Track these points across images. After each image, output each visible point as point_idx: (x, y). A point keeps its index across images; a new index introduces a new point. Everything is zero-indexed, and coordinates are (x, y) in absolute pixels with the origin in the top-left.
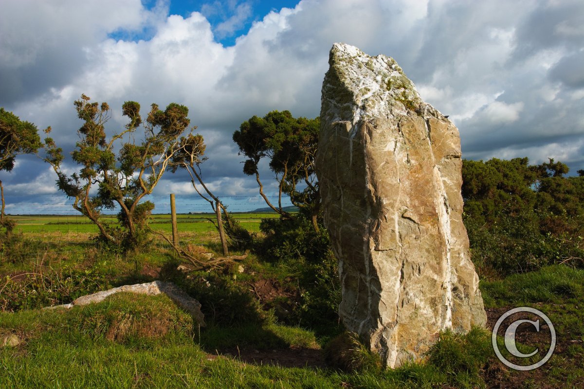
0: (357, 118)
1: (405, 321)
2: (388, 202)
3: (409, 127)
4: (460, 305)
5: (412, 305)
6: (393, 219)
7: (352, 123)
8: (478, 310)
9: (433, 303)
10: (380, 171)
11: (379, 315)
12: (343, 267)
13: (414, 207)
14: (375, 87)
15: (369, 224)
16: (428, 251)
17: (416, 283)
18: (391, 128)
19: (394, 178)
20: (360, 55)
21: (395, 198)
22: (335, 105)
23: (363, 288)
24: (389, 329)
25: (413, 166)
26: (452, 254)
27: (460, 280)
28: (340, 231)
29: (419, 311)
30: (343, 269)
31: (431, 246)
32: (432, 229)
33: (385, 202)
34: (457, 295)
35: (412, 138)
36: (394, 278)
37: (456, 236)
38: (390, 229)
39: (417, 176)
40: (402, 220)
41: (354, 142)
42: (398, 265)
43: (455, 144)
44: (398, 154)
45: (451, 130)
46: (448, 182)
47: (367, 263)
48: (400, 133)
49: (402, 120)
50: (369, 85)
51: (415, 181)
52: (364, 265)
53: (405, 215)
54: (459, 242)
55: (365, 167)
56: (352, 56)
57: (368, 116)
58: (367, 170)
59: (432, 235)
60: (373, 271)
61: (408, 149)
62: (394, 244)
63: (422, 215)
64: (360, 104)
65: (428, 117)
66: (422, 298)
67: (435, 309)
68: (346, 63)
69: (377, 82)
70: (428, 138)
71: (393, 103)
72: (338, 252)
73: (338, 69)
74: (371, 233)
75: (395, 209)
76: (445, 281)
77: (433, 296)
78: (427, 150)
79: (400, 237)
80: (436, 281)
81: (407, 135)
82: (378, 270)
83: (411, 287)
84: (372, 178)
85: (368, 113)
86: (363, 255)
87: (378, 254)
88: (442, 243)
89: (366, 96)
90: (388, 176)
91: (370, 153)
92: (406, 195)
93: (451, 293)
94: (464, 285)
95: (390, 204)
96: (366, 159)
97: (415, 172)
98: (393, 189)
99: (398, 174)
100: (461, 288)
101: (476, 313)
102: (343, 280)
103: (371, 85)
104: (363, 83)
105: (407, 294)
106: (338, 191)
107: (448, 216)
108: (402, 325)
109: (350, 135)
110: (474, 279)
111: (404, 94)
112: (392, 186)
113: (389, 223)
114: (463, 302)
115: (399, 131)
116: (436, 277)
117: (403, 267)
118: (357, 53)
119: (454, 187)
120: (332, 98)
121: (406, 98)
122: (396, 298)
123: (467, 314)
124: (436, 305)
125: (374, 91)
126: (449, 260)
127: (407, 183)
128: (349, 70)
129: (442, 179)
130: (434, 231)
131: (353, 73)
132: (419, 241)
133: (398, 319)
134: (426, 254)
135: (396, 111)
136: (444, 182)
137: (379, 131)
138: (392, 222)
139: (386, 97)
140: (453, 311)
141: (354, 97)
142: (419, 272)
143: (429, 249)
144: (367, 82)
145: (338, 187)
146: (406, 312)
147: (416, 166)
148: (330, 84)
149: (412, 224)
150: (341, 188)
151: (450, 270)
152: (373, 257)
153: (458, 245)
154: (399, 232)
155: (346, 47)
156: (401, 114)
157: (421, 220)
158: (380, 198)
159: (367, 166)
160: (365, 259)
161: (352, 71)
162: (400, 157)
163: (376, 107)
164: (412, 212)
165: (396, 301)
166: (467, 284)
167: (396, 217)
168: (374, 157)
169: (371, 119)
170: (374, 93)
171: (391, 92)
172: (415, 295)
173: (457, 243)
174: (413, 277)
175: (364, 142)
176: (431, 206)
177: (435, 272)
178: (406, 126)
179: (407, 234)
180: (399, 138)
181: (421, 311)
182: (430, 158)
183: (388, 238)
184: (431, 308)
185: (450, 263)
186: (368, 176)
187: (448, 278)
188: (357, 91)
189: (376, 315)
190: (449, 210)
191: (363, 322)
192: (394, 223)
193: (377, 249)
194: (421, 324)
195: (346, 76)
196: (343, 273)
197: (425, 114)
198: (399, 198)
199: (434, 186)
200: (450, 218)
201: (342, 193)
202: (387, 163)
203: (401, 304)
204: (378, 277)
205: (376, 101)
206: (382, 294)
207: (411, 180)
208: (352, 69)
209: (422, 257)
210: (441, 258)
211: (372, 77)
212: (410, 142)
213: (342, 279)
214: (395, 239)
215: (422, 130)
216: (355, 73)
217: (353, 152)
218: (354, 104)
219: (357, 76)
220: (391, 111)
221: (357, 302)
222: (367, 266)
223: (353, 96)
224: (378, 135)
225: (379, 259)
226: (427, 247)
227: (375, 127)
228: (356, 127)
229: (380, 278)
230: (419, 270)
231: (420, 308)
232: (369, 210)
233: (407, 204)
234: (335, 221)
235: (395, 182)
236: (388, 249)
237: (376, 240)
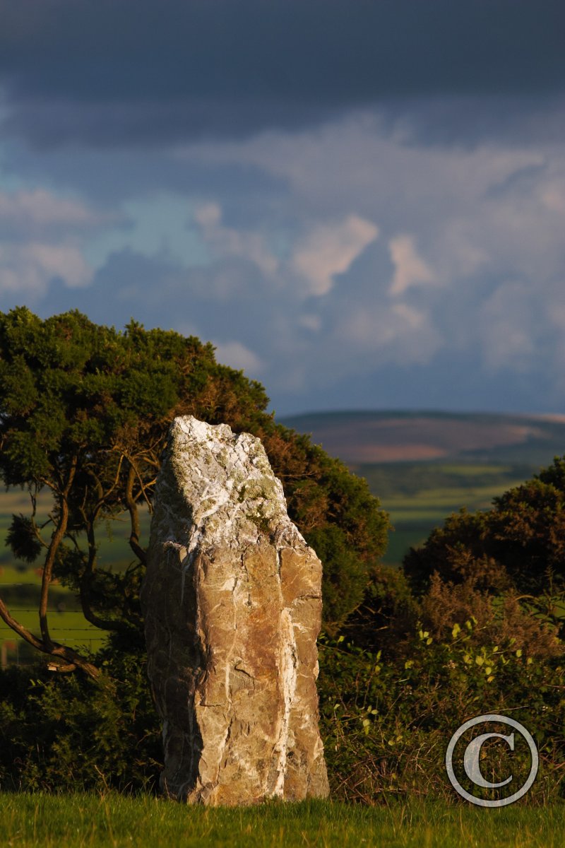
0: (193, 545)
1: (226, 781)
2: (218, 651)
3: (254, 560)
4: (294, 772)
5: (236, 765)
6: (223, 671)
7: (187, 550)
8: (320, 782)
9: (260, 765)
10: (214, 614)
11: (198, 774)
12: (168, 728)
13: (250, 658)
14: (222, 498)
15: (197, 676)
16: (261, 709)
17: (243, 743)
18: (232, 562)
19: (230, 623)
20: (212, 437)
21: (228, 647)
22: (170, 514)
23: (187, 750)
24: (208, 789)
25: (254, 609)
26: (292, 715)
27: (298, 744)
28: (165, 684)
29: (243, 772)
30: (168, 730)
31: (266, 703)
32: (269, 685)
33: (215, 651)
34: (292, 761)
35: (258, 574)
36: (219, 736)
37: (301, 695)
38: (219, 682)
39: (257, 621)
40: (235, 673)
41: (186, 576)
42: (225, 723)
43: (313, 581)
44: (238, 594)
45: (311, 563)
46: (301, 629)
47: (191, 719)
48: (243, 567)
49: (247, 551)
50: (215, 495)
51: (255, 627)
52: (188, 723)
53: (238, 667)
54: (304, 701)
55: (196, 609)
56: (199, 440)
57: (207, 543)
58: (199, 613)
59: (268, 692)
60: (197, 727)
61: (251, 588)
62: (223, 699)
63: (258, 667)
64: (199, 525)
65: (282, 547)
66: (248, 759)
67: (262, 772)
68: (189, 453)
69: (227, 489)
70: (278, 575)
71: (243, 523)
72: (162, 710)
73: (177, 465)
74: (197, 686)
75: (227, 660)
76: (278, 744)
77: (261, 758)
78: (275, 590)
79: (231, 691)
80: (266, 742)
81: (252, 571)
82: (201, 726)
83: (236, 747)
84: (203, 622)
85: (207, 539)
86: (187, 711)
87: (204, 709)
88: (280, 701)
89: (209, 513)
90: (222, 621)
91: (204, 592)
92: (241, 644)
93: (286, 758)
94: (303, 751)
95: (220, 654)
96: (198, 599)
97: (256, 617)
98: (227, 636)
99: (235, 618)
100: (298, 754)
101: (316, 784)
102: (167, 744)
103: (218, 494)
104: (208, 492)
105: (232, 754)
106: (167, 635)
107: (295, 670)
108: (224, 786)
109: (183, 566)
110: (316, 744)
111: (260, 508)
112: (227, 633)
113: (218, 675)
114: (298, 768)
115: (243, 565)
116: (266, 738)
117: (231, 725)
118: (208, 435)
119: (308, 635)
120: (168, 503)
121: (262, 514)
122: (218, 758)
123: (302, 782)
124: (263, 768)
125: (221, 504)
126: (287, 722)
127: (245, 630)
128: (192, 466)
129: (292, 625)
130: (272, 687)
131: (196, 472)
132: (252, 698)
133: (219, 780)
134: (259, 712)
135: (244, 536)
136: (296, 629)
137: (216, 566)
138: (222, 674)
139: (234, 513)
140: (286, 778)
141: (193, 513)
142: (249, 732)
143: (262, 707)
144: (214, 490)
145: (167, 629)
146: (230, 771)
147: (259, 609)
148: (167, 482)
149: (246, 678)
150: (169, 631)
151: (286, 732)
152: (198, 712)
153: (302, 704)
154: (230, 686)
155: (193, 425)
156: (250, 540)
157: (257, 674)
158: (210, 646)
159: (199, 608)
160: (189, 716)
161: (197, 469)
162: (240, 598)
163: (220, 529)
164: (247, 664)
165: (219, 761)
166: (306, 749)
167: (228, 669)
168: (207, 598)
169: (210, 548)
170: (220, 507)
171: (244, 505)
172: (240, 755)
173: (301, 702)
174: (240, 737)
175: (197, 579)
176: (270, 657)
177: (267, 732)
178: (250, 559)
179: (239, 689)
180: (240, 574)
181: (246, 772)
182: (277, 598)
183: (216, 693)
184: (257, 771)
185: (287, 725)
186: (199, 621)
187: (283, 742)
188: (198, 504)
189: (196, 774)
190: (297, 664)
191: (183, 785)
192: (225, 675)
193: (202, 704)
194: (244, 787)
195: (186, 478)
196: (168, 736)
197: (279, 542)
198: (232, 648)
199: (278, 635)
200: (297, 674)
201: (171, 637)
202: (223, 605)
203: (224, 764)
204: (200, 734)
205: (220, 521)
206: (203, 752)
207: (250, 626)
208: (197, 466)
209: (254, 715)
210: (276, 719)
211: (221, 482)
212: (254, 579)
213: (166, 742)
214: (224, 694)
215: (273, 562)
216: (199, 472)
217: (185, 588)
218: (193, 523)
219: (202, 477)
220: (238, 535)
221: (180, 767)
222: (191, 723)
223: (192, 511)
224: (214, 571)
225: (204, 715)
226: (261, 704)
227: (212, 561)
228: (191, 556)
229: (203, 735)
230: (249, 729)
231: (245, 769)
232: (199, 660)
233: (241, 655)
234: (161, 671)
235: (231, 628)
236: (215, 705)
237: (203, 693)
